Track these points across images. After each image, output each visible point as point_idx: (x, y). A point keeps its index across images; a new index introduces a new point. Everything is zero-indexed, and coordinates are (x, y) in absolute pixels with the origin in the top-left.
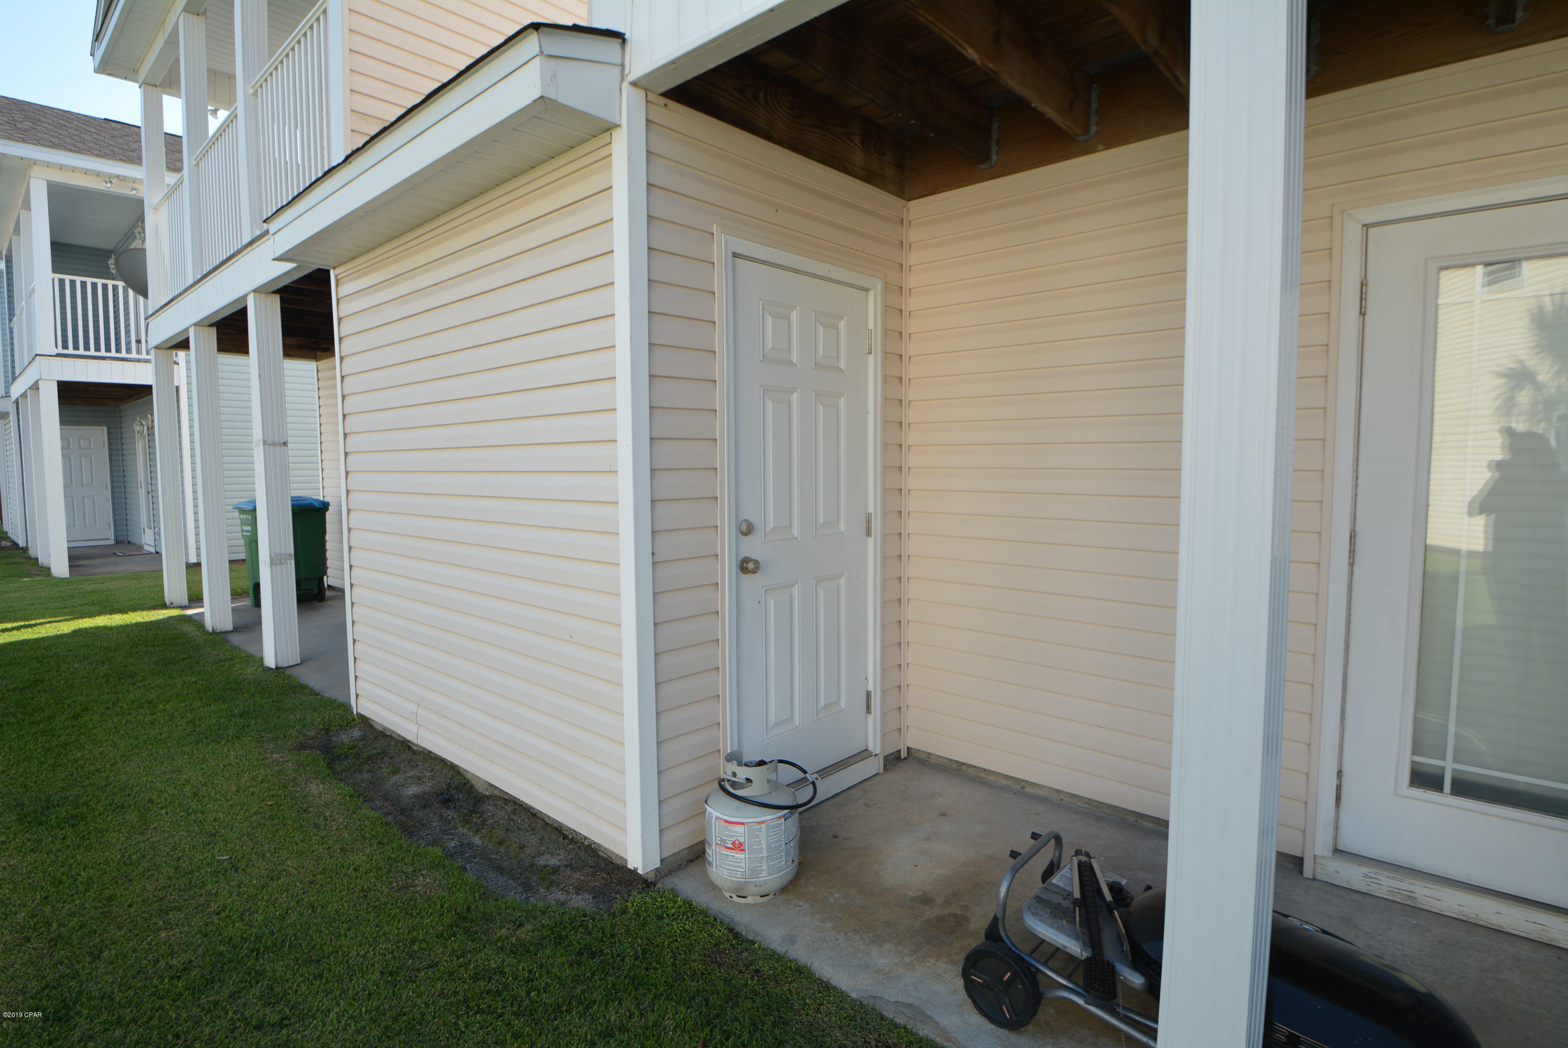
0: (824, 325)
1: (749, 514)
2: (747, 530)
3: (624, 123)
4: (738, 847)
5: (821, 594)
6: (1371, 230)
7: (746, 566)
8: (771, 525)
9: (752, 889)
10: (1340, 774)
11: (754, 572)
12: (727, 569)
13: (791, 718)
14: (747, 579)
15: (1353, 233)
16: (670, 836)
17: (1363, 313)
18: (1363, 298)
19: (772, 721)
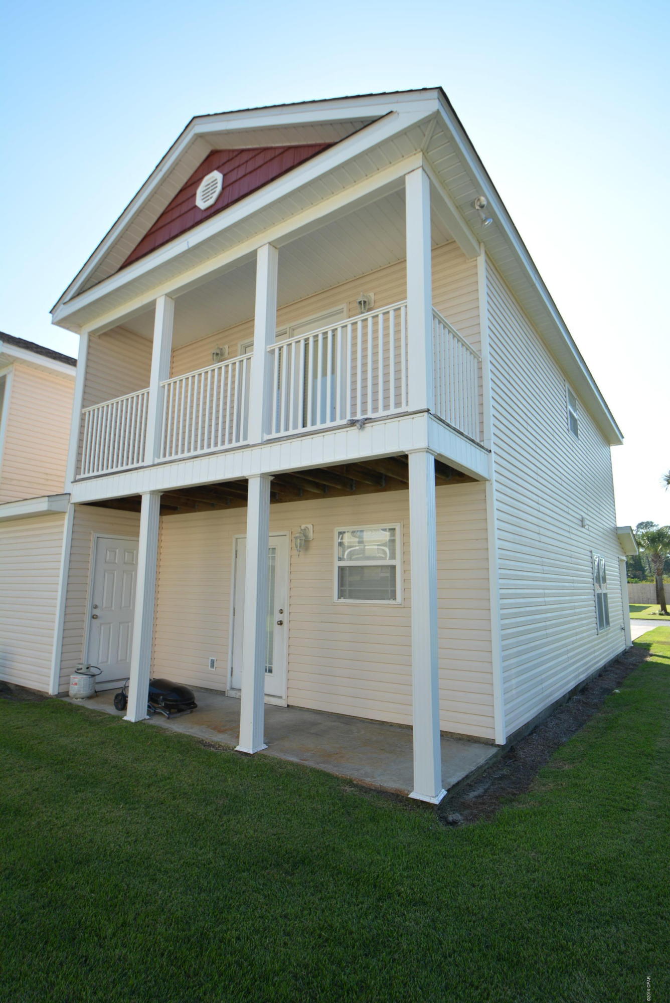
0: (128, 552)
1: (97, 602)
2: (96, 607)
3: (68, 511)
4: (76, 684)
5: (121, 627)
6: (239, 540)
7: (94, 617)
8: (104, 606)
9: (78, 696)
10: (232, 668)
11: (96, 618)
12: (87, 618)
13: (107, 662)
14: (94, 621)
15: (234, 540)
16: (62, 687)
17: (236, 557)
18: (236, 555)
19: (100, 661)
